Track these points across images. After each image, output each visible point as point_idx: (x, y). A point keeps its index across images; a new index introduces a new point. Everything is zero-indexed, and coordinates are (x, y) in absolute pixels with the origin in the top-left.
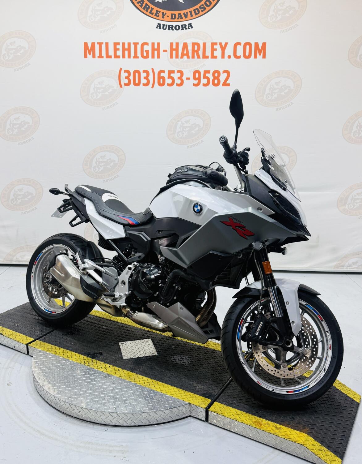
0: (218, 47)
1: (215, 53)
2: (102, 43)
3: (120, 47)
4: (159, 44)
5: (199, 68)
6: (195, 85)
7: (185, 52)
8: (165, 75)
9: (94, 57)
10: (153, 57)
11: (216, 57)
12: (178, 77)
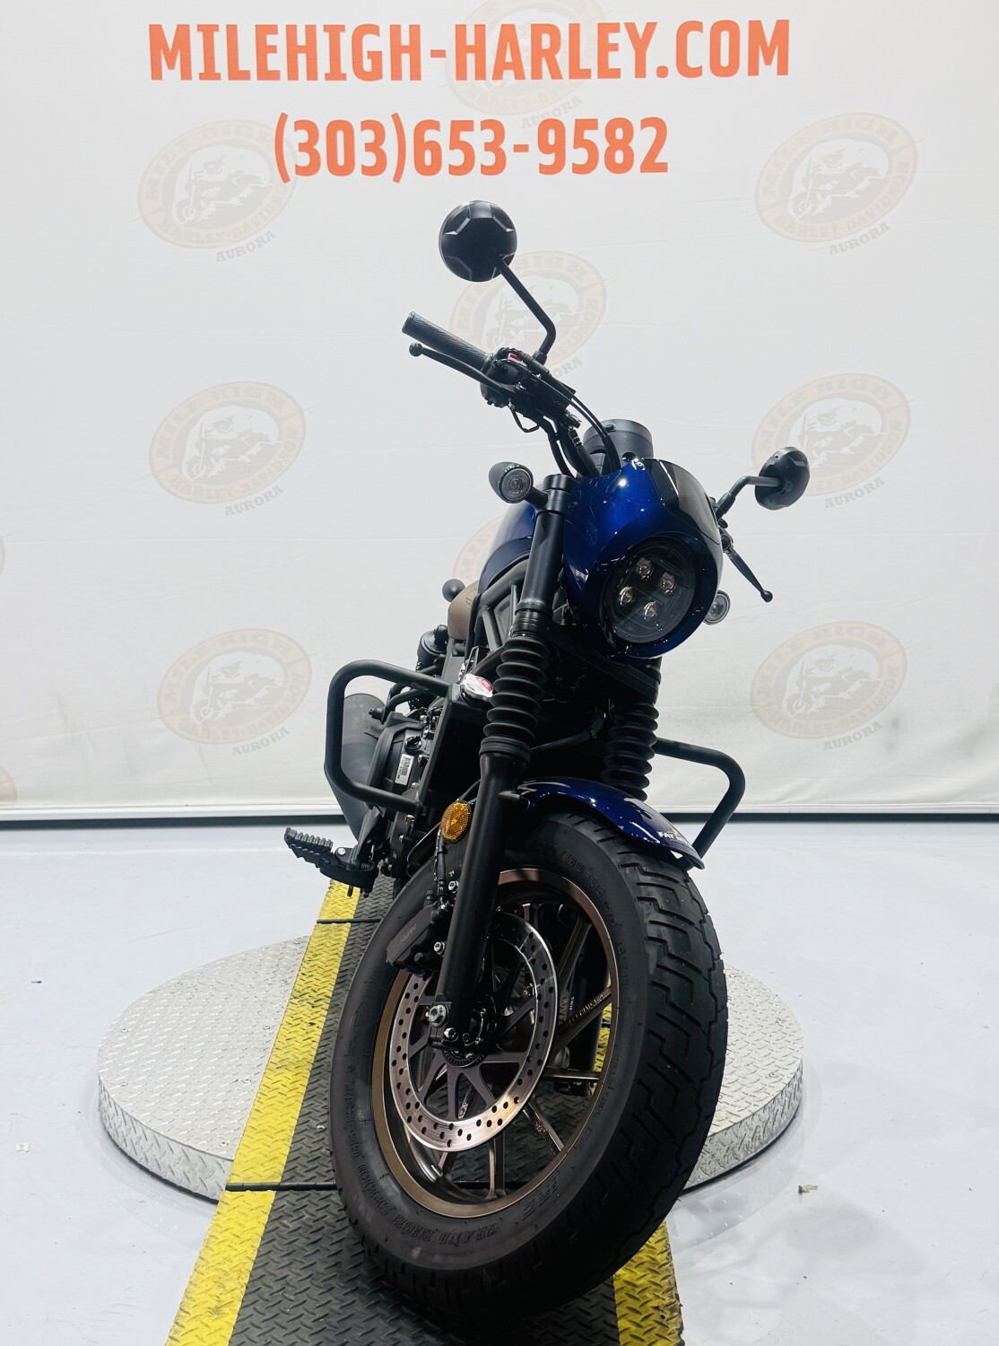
0: (621, 38)
1: (614, 60)
2: (216, 28)
3: (278, 40)
4: (415, 30)
5: (557, 113)
6: (544, 169)
7: (509, 59)
8: (442, 137)
9: (186, 74)
10: (396, 75)
11: (616, 74)
12: (486, 144)
